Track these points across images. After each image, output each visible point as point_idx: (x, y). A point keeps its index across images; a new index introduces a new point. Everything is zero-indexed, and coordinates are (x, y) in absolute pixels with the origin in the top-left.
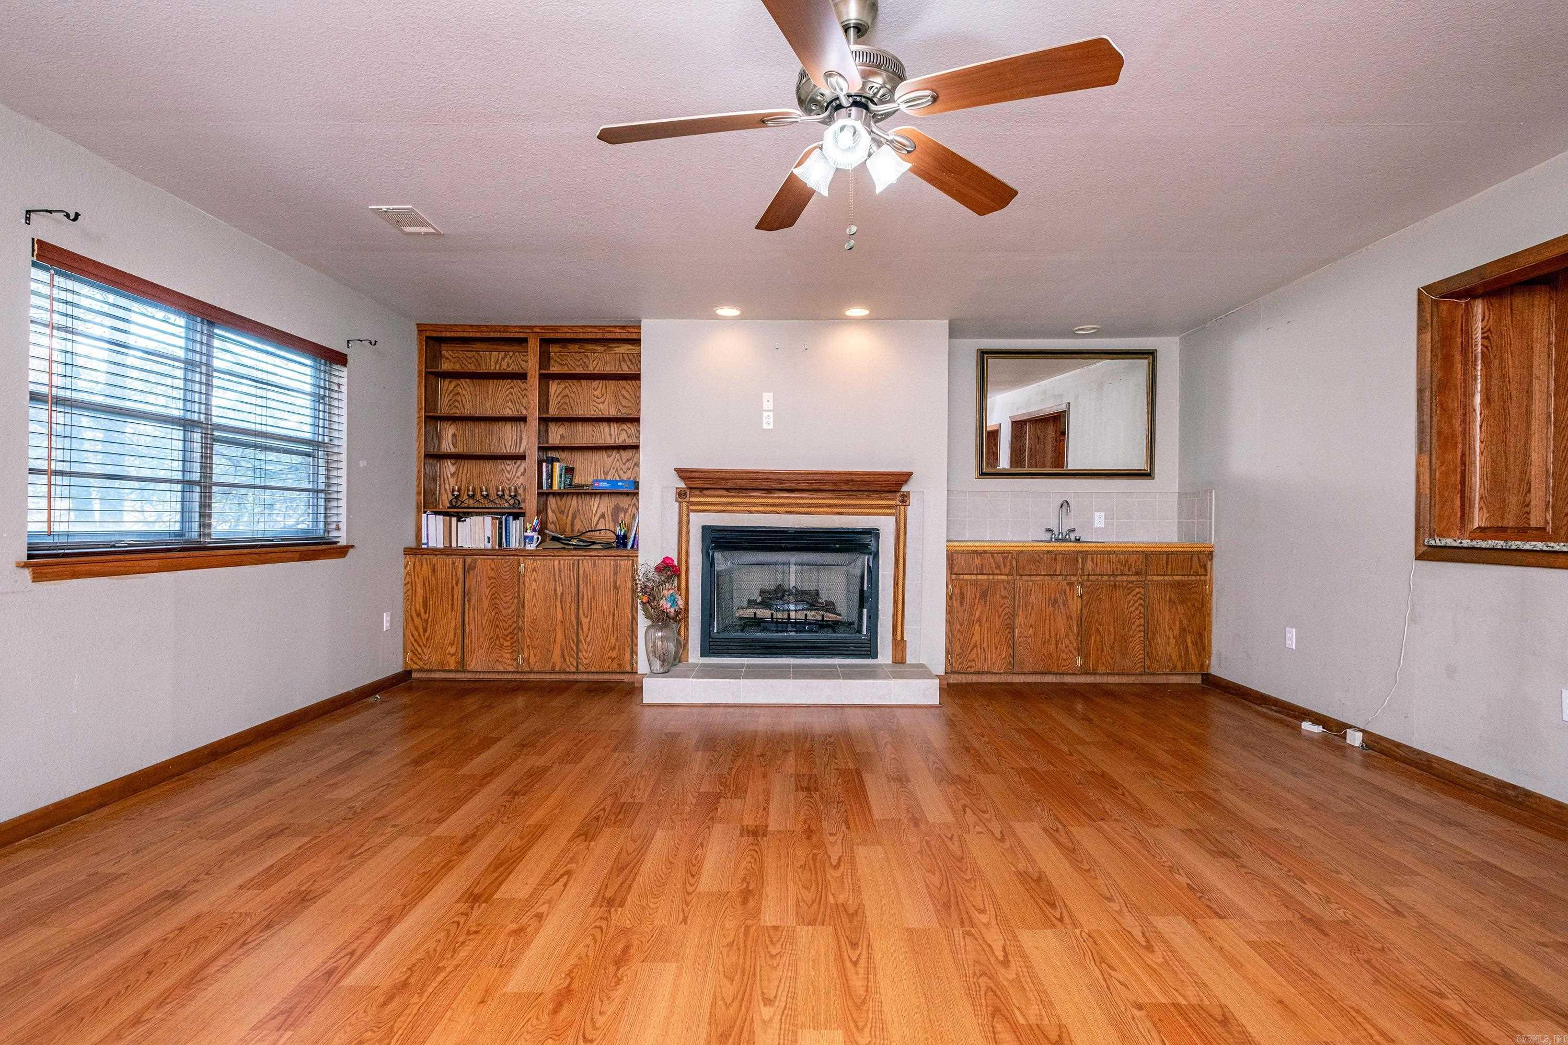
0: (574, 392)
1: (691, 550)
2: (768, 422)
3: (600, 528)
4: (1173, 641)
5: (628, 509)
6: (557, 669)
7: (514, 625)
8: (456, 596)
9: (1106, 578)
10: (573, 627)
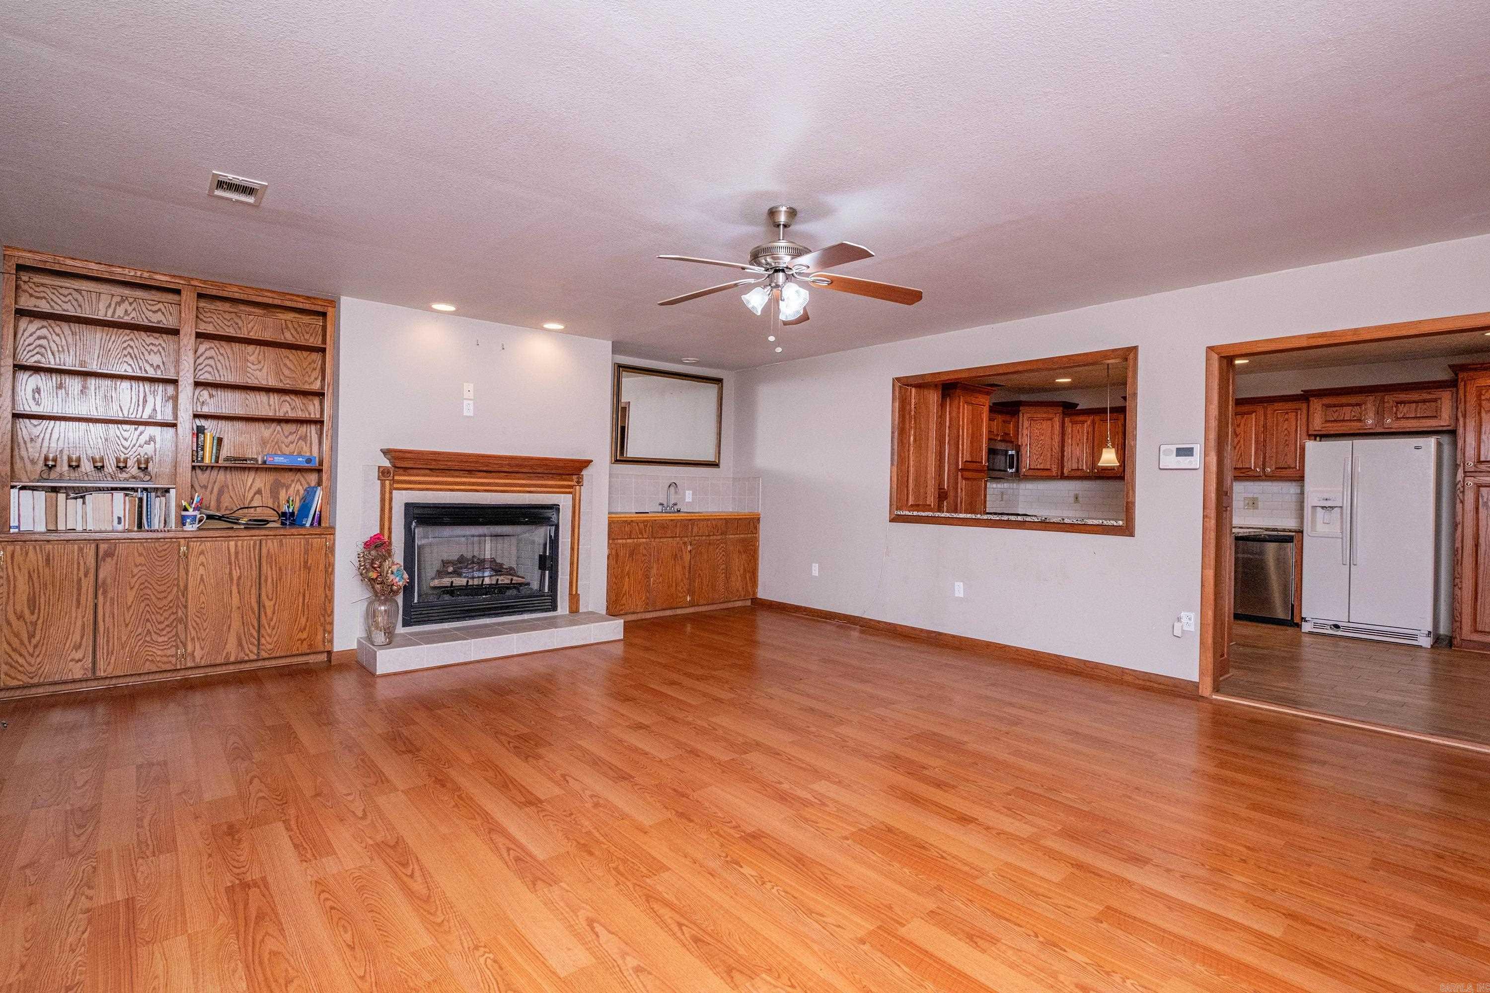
0: (222, 355)
1: (393, 526)
2: (468, 409)
3: (256, 505)
4: (739, 578)
5: (291, 485)
6: (232, 659)
7: (173, 617)
8: (84, 590)
9: (704, 538)
10: (254, 613)
